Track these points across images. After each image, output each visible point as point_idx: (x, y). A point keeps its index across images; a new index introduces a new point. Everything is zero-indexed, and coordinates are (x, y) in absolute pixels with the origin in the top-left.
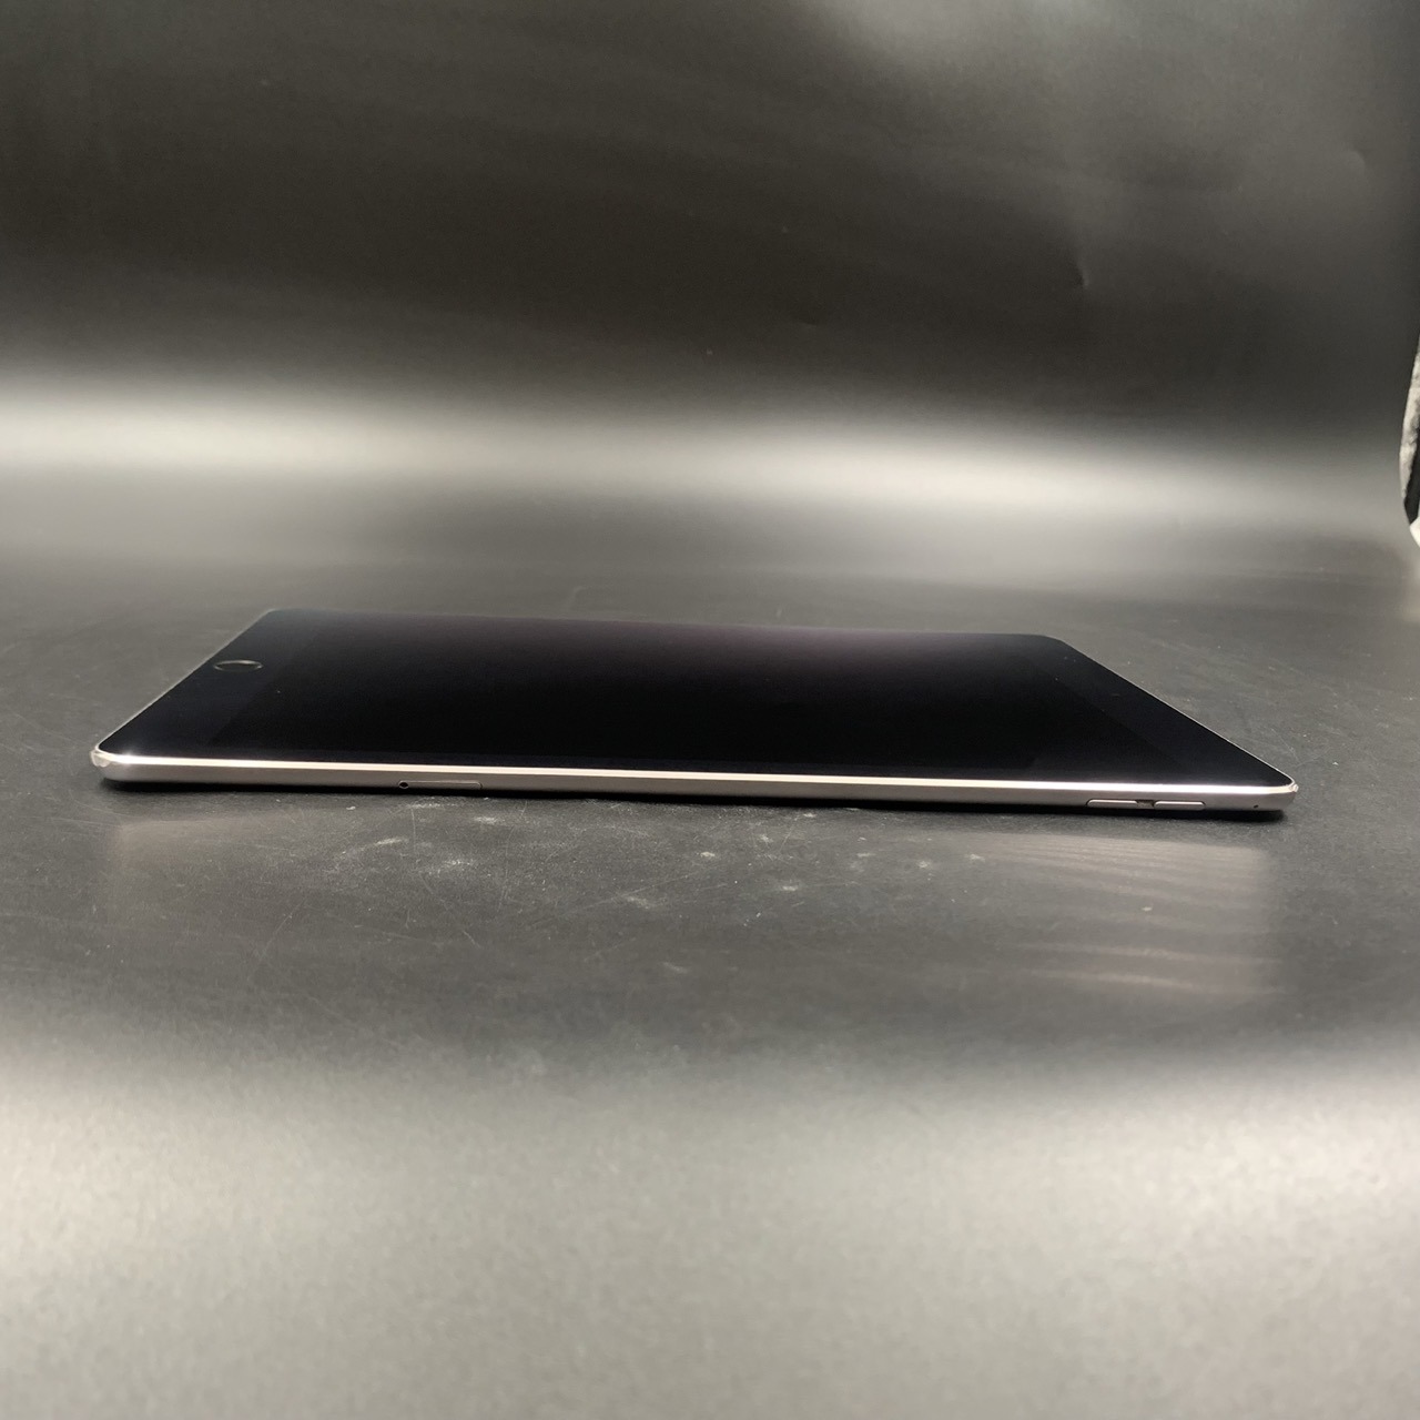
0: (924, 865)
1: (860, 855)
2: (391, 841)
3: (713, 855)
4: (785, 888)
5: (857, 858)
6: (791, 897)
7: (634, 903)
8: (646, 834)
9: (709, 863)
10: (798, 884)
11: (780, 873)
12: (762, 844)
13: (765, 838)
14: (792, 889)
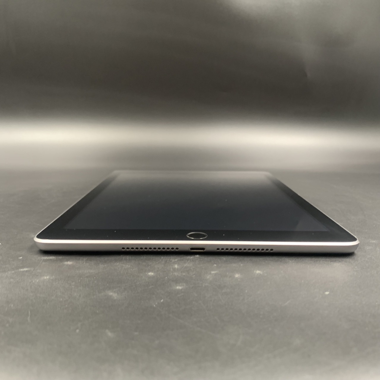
0: (237, 276)
1: (213, 272)
2: (26, 269)
3: (152, 274)
4: (178, 288)
5: (210, 274)
6: (179, 291)
7: (111, 296)
8: (129, 266)
9: (150, 277)
10: (183, 285)
11: (177, 281)
12: (174, 270)
13: (176, 266)
14: (180, 288)
